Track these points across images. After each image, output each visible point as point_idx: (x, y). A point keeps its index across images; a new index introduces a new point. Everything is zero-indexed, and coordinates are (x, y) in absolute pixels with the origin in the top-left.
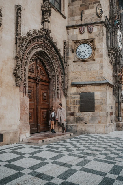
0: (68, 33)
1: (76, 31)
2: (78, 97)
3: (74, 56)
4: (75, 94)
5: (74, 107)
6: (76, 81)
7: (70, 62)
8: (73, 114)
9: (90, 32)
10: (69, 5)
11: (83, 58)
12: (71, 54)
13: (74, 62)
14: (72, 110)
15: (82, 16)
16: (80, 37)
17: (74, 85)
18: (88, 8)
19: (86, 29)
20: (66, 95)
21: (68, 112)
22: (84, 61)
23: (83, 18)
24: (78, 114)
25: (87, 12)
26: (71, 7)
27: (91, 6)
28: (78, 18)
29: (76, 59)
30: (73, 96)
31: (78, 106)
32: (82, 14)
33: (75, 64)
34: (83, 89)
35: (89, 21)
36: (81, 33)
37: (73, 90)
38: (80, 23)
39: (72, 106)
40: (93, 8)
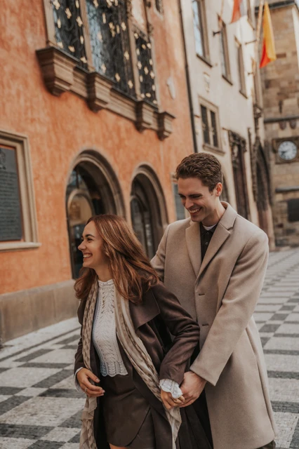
0: (265, 128)
1: (276, 126)
2: (285, 206)
3: (276, 157)
4: (281, 202)
5: (282, 218)
6: (282, 187)
7: (272, 163)
8: (281, 226)
9: (293, 127)
10: (263, 92)
11: (287, 158)
12: (272, 155)
13: (277, 163)
14: (280, 221)
15: (281, 108)
16: (282, 134)
17: (278, 192)
18: (287, 97)
19: (288, 124)
20: (271, 204)
21: (276, 224)
22: (289, 162)
23: (283, 109)
24: (287, 225)
25: (287, 103)
26: (266, 95)
27: (291, 95)
28: (276, 109)
29: (279, 161)
30: (280, 205)
31: (286, 215)
32: (281, 104)
33: (277, 166)
34: (290, 196)
35: (289, 114)
36: (282, 128)
37: (279, 197)
38: (279, 116)
39: (279, 217)
40: (294, 97)
